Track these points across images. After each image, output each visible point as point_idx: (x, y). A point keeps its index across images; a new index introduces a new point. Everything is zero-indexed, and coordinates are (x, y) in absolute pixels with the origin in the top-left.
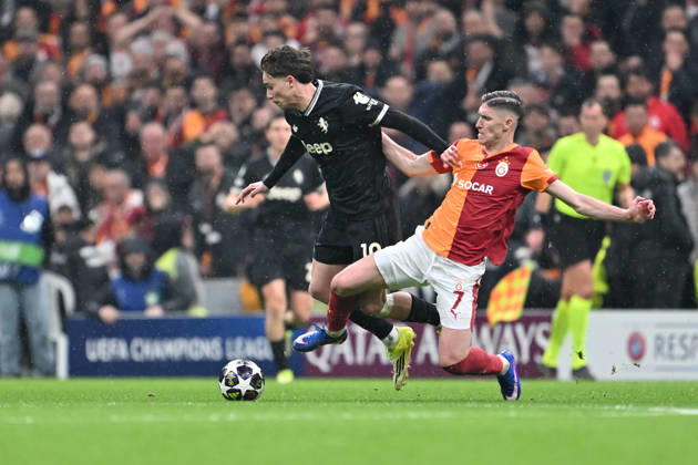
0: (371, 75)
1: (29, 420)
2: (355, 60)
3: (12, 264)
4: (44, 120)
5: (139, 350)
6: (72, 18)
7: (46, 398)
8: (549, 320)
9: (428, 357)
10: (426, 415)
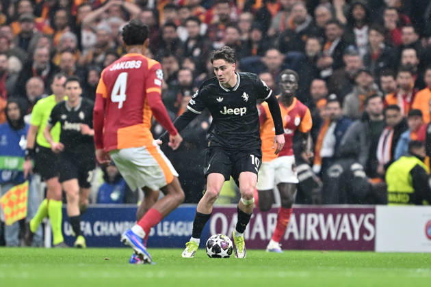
0: (255, 47)
1: (25, 275)
2: (245, 37)
3: (13, 171)
4: (39, 73)
5: (99, 229)
6: (56, 7)
7: (36, 260)
8: (373, 211)
9: (291, 235)
10: (291, 274)
